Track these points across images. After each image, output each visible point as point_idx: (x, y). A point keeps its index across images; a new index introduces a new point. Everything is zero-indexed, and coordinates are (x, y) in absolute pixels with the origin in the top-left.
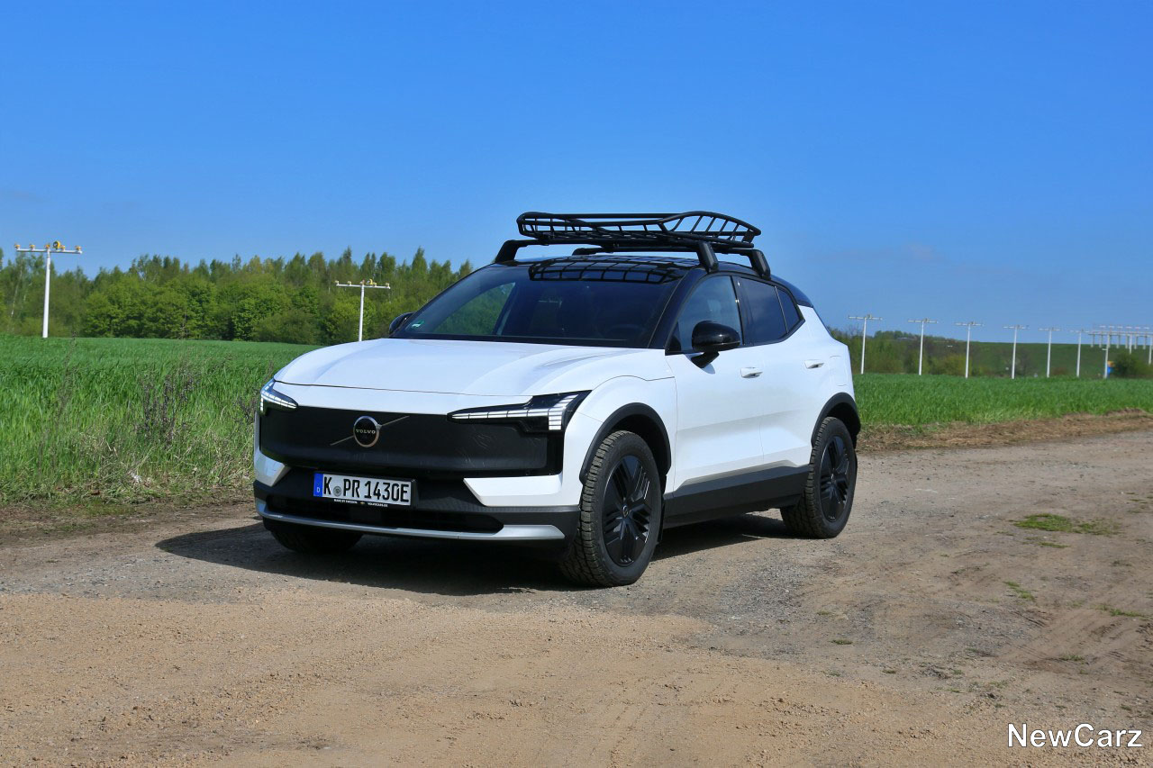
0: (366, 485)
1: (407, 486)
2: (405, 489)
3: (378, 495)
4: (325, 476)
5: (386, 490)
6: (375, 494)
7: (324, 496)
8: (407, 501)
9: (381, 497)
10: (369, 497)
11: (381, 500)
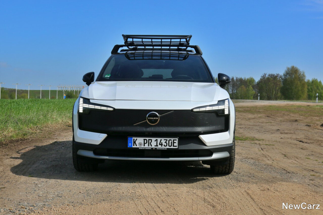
0: (155, 141)
1: (176, 140)
2: (175, 141)
3: (162, 145)
4: (133, 138)
5: (166, 142)
6: (160, 144)
7: (133, 147)
8: (176, 146)
9: (163, 146)
10: (157, 146)
11: (163, 147)
